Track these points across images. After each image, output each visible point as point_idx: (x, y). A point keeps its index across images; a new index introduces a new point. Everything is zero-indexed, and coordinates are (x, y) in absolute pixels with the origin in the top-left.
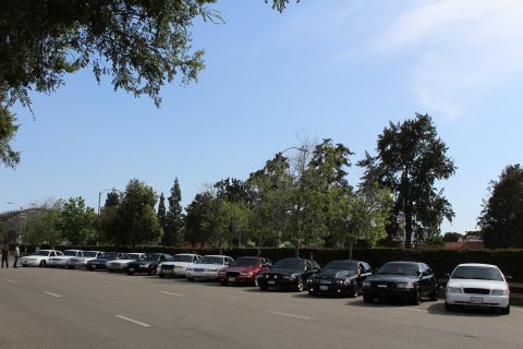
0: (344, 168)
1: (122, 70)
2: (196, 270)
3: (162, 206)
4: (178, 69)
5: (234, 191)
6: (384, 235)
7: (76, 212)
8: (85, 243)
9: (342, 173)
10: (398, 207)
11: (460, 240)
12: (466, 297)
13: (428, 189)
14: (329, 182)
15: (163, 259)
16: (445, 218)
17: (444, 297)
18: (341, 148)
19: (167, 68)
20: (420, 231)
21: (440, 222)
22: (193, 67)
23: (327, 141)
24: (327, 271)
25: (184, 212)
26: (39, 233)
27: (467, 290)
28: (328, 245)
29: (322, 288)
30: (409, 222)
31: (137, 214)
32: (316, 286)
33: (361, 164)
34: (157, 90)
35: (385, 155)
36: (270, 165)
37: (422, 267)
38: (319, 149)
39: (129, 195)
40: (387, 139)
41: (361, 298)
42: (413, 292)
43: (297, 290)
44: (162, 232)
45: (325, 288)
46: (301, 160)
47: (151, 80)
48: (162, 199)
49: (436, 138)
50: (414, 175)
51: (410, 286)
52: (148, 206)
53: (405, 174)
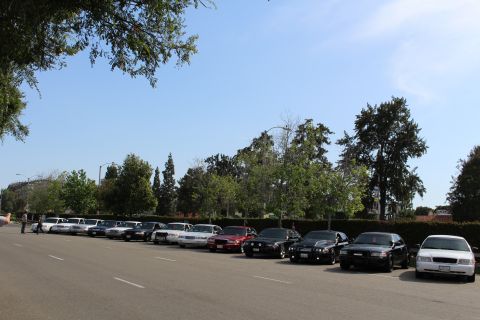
0: (324, 146)
1: (120, 52)
2: (187, 237)
3: (157, 179)
4: (173, 52)
5: (222, 166)
6: (361, 208)
7: (78, 183)
8: (86, 212)
9: (322, 151)
10: (373, 183)
11: (431, 213)
12: (435, 266)
13: (402, 166)
14: (311, 159)
15: (157, 227)
16: (417, 195)
17: (415, 266)
18: (322, 128)
19: (163, 51)
20: (393, 205)
21: (412, 197)
22: (186, 51)
23: (309, 121)
24: (308, 240)
25: (177, 185)
26: (45, 202)
27: (437, 260)
28: (308, 215)
29: (303, 255)
30: (384, 197)
31: (133, 186)
32: (297, 254)
33: (341, 142)
34: (153, 71)
35: (362, 135)
36: (256, 143)
37: (395, 238)
38: (302, 129)
39: (126, 169)
40: (364, 119)
41: (338, 265)
42: (386, 260)
43: (280, 257)
44: (157, 203)
45: (305, 255)
46: (285, 138)
47: (148, 63)
48: (157, 172)
49: (410, 120)
50: (388, 153)
51: (383, 255)
52: (144, 179)
53: (380, 152)
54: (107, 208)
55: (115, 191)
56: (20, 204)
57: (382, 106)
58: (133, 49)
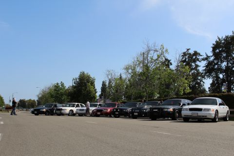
18: (196, 53)
23: (188, 50)
38: (184, 54)
53: (227, 64)
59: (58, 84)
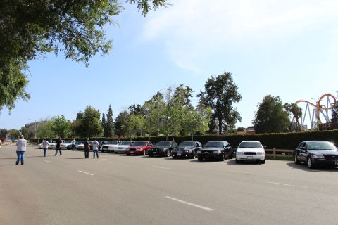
0: (189, 98)
1: (70, 49)
2: (119, 148)
3: (103, 118)
4: (99, 49)
5: (137, 110)
6: (208, 129)
7: (61, 122)
8: (67, 137)
9: (189, 101)
10: (215, 116)
11: (245, 131)
12: (245, 157)
13: (229, 107)
14: (183, 105)
15: (103, 143)
16: (237, 120)
17: (235, 157)
18: (188, 89)
19: (94, 48)
20: (226, 127)
21: (235, 122)
22: (106, 48)
23: (181, 86)
24: (181, 147)
25: (114, 121)
26: (44, 133)
27: (246, 153)
28: (182, 134)
29: (179, 154)
30: (221, 123)
31: (91, 122)
32: (176, 154)
33: (198, 96)
34: (87, 59)
35: (209, 91)
36: (155, 98)
37: (226, 143)
38: (178, 90)
39: (86, 114)
40: (209, 84)
41: (197, 159)
42: (221, 155)
43: (167, 156)
44: (103, 131)
45: (180, 155)
46: (168, 95)
47: (86, 55)
48: (104, 115)
49: (233, 83)
50: (222, 101)
51: (220, 152)
52: (96, 118)
53: (218, 100)
54: (77, 134)
55: (81, 126)
56: (32, 134)
57: (219, 76)
58: (78, 47)
59: (58, 117)
